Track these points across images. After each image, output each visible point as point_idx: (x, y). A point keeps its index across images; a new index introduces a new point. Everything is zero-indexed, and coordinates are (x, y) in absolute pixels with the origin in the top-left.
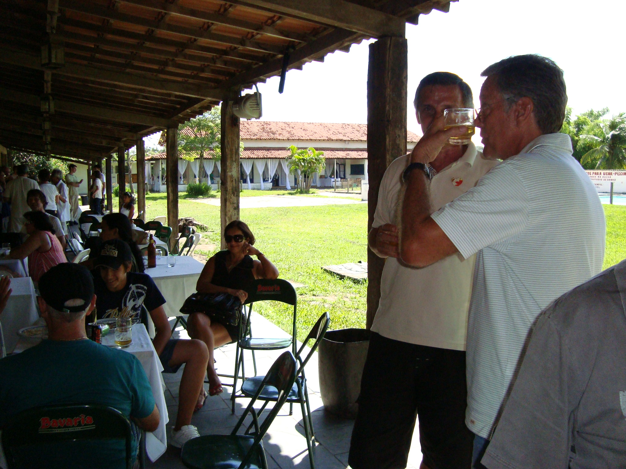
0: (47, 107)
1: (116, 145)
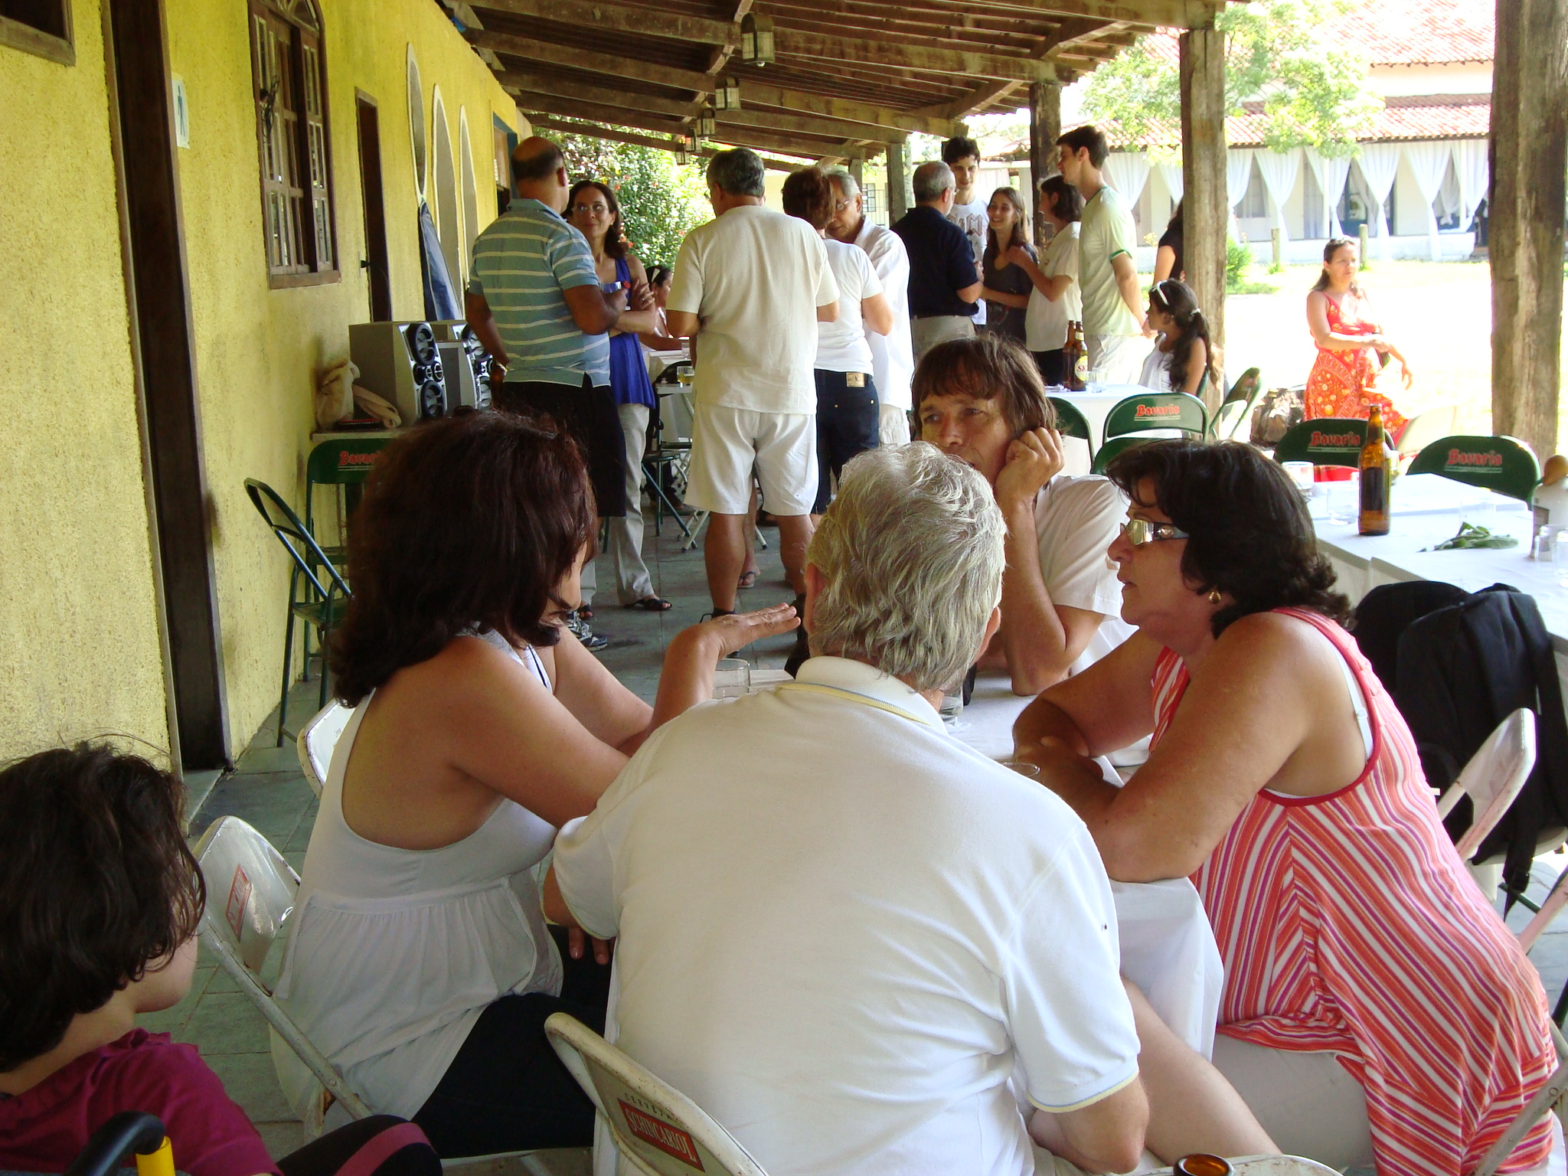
1: (1026, 75)
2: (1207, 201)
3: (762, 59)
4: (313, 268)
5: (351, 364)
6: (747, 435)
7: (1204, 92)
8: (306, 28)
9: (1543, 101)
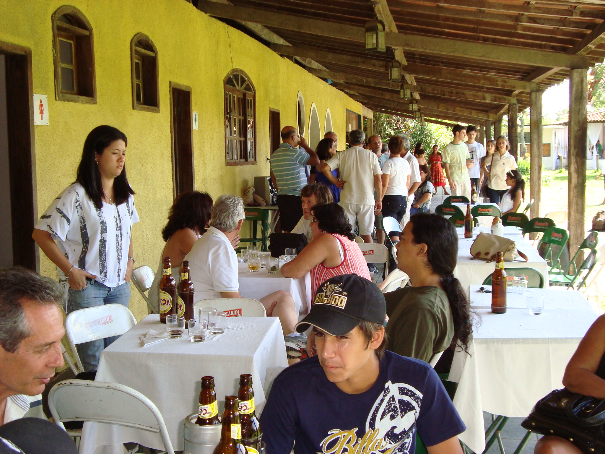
0: (375, 41)
1: (506, 102)
2: (536, 146)
3: (406, 98)
4: (247, 160)
5: (252, 188)
6: (354, 211)
8: (248, 93)
9: (579, 122)
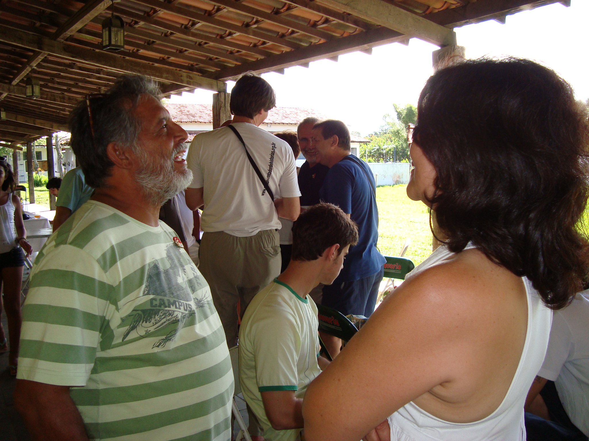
7: (224, 115)
